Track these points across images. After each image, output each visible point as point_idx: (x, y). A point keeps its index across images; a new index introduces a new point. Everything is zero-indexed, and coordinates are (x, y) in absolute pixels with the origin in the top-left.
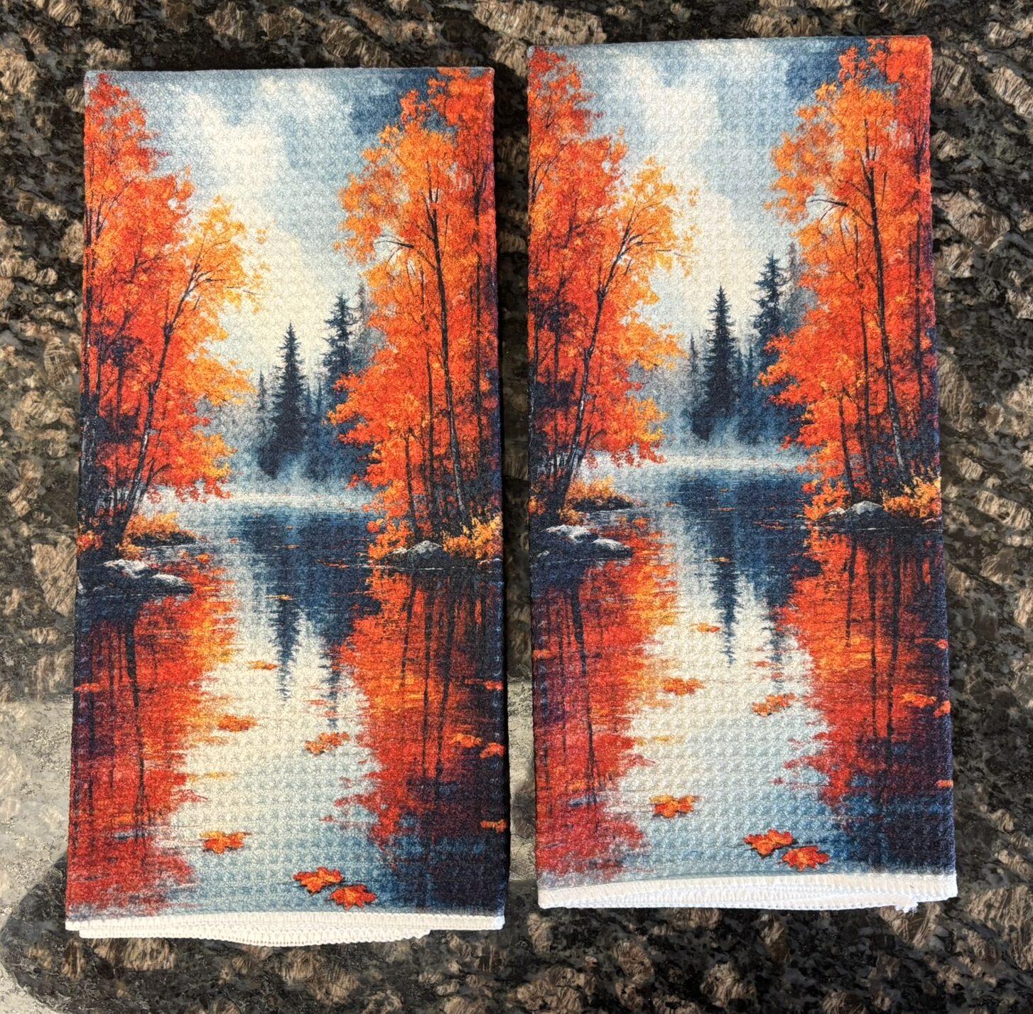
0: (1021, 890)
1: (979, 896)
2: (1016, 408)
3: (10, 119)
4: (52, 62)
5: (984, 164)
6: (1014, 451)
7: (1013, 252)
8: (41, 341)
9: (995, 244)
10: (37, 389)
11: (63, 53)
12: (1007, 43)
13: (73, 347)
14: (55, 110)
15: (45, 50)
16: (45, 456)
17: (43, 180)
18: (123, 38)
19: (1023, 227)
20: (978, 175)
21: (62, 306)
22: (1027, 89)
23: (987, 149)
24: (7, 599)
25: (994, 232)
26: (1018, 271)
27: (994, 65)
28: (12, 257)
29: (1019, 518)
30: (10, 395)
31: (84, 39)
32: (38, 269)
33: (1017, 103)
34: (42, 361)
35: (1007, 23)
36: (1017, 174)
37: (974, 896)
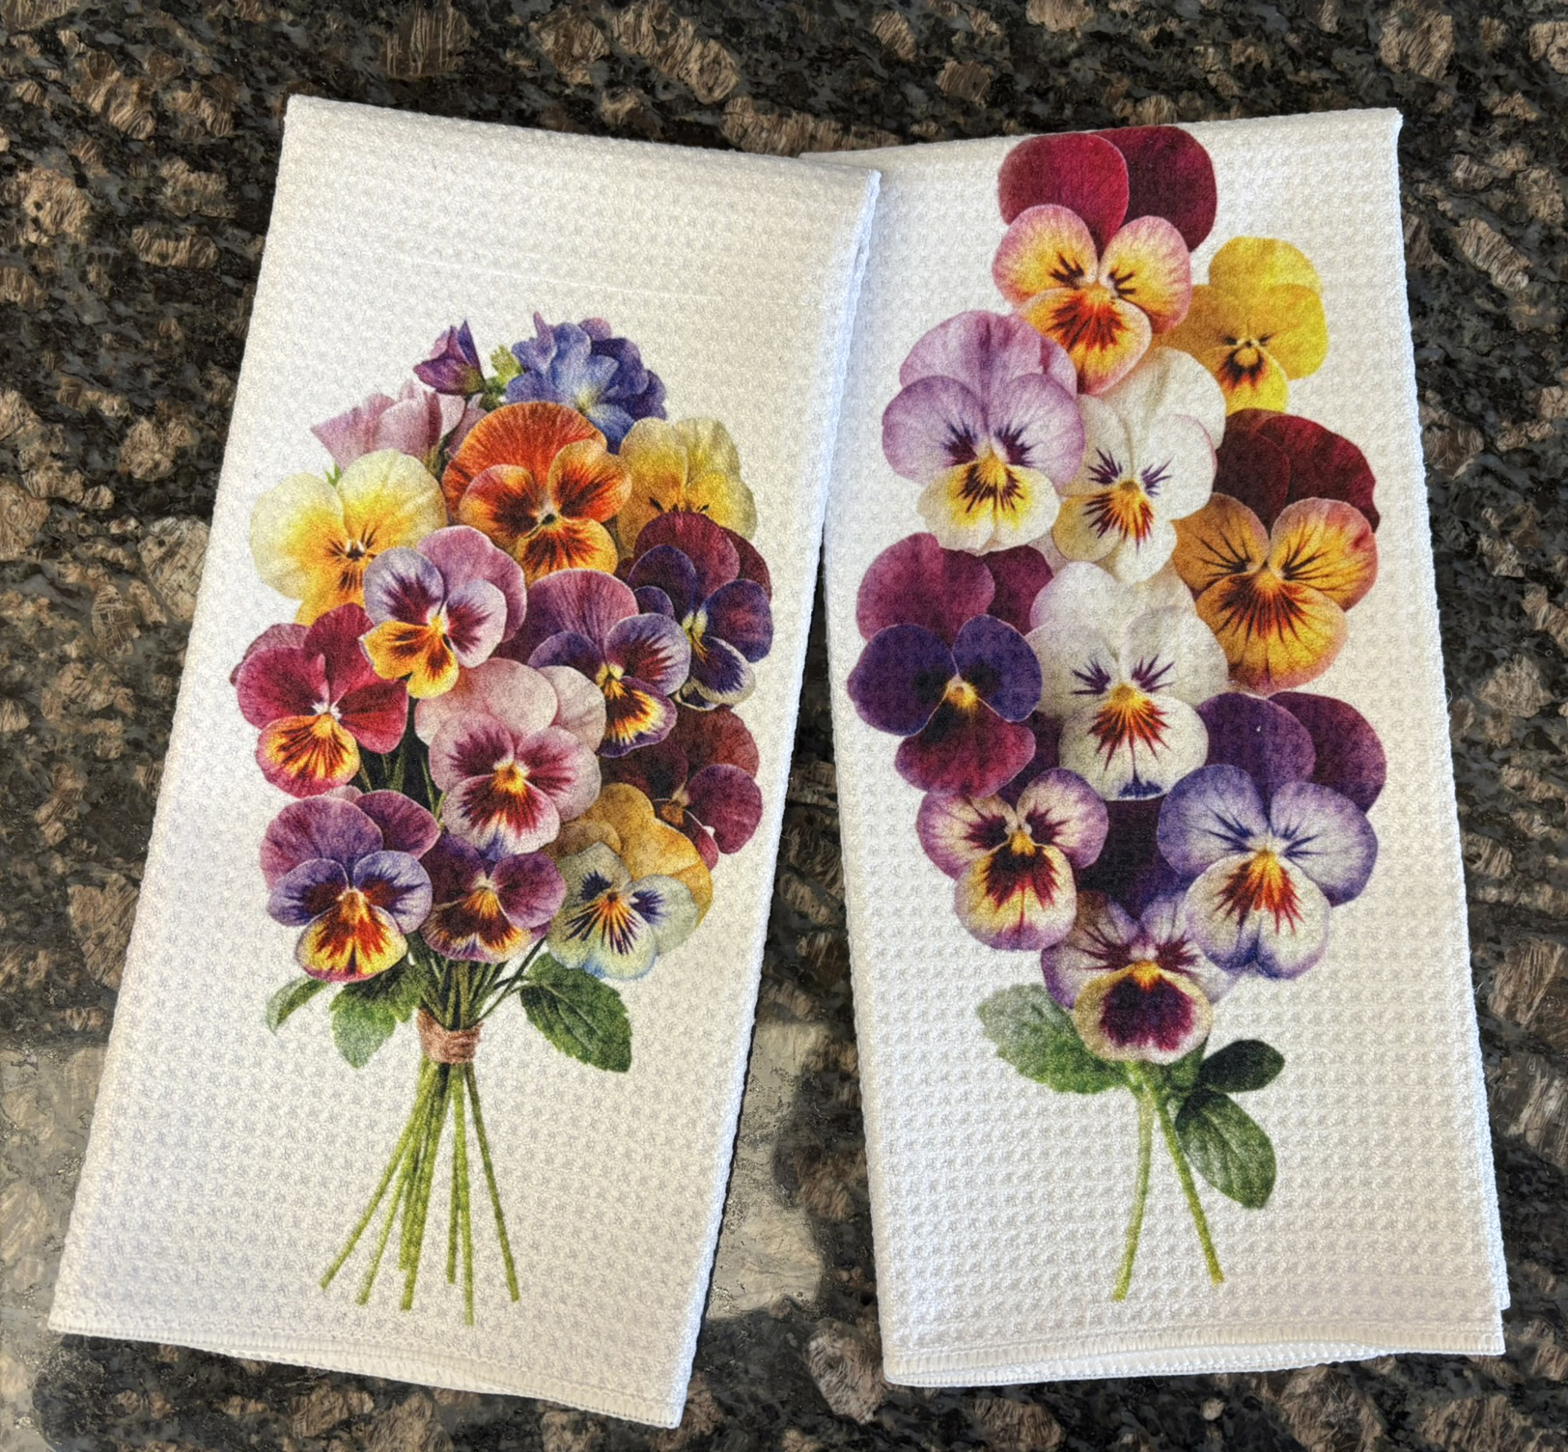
0: (1497, 1401)
1: (1437, 1411)
2: (1492, 703)
3: (51, 271)
4: (112, 190)
5: (1447, 356)
6: (1489, 765)
7: (1488, 480)
8: (88, 590)
9: (1462, 470)
10: (80, 659)
11: (128, 178)
12: (1479, 184)
13: (135, 598)
14: (116, 258)
15: (103, 172)
16: (91, 758)
17: (96, 358)
18: (216, 158)
19: (1502, 445)
20: (1439, 370)
21: (120, 540)
22: (1508, 249)
23: (1450, 333)
24: (30, 965)
25: (1460, 452)
26: (1495, 508)
27: (1461, 216)
28: (49, 468)
29: (1495, 862)
30: (40, 669)
31: (160, 157)
32: (86, 486)
33: (1494, 269)
34: (89, 618)
35: (1479, 156)
36: (1493, 370)
37: (1430, 1411)
